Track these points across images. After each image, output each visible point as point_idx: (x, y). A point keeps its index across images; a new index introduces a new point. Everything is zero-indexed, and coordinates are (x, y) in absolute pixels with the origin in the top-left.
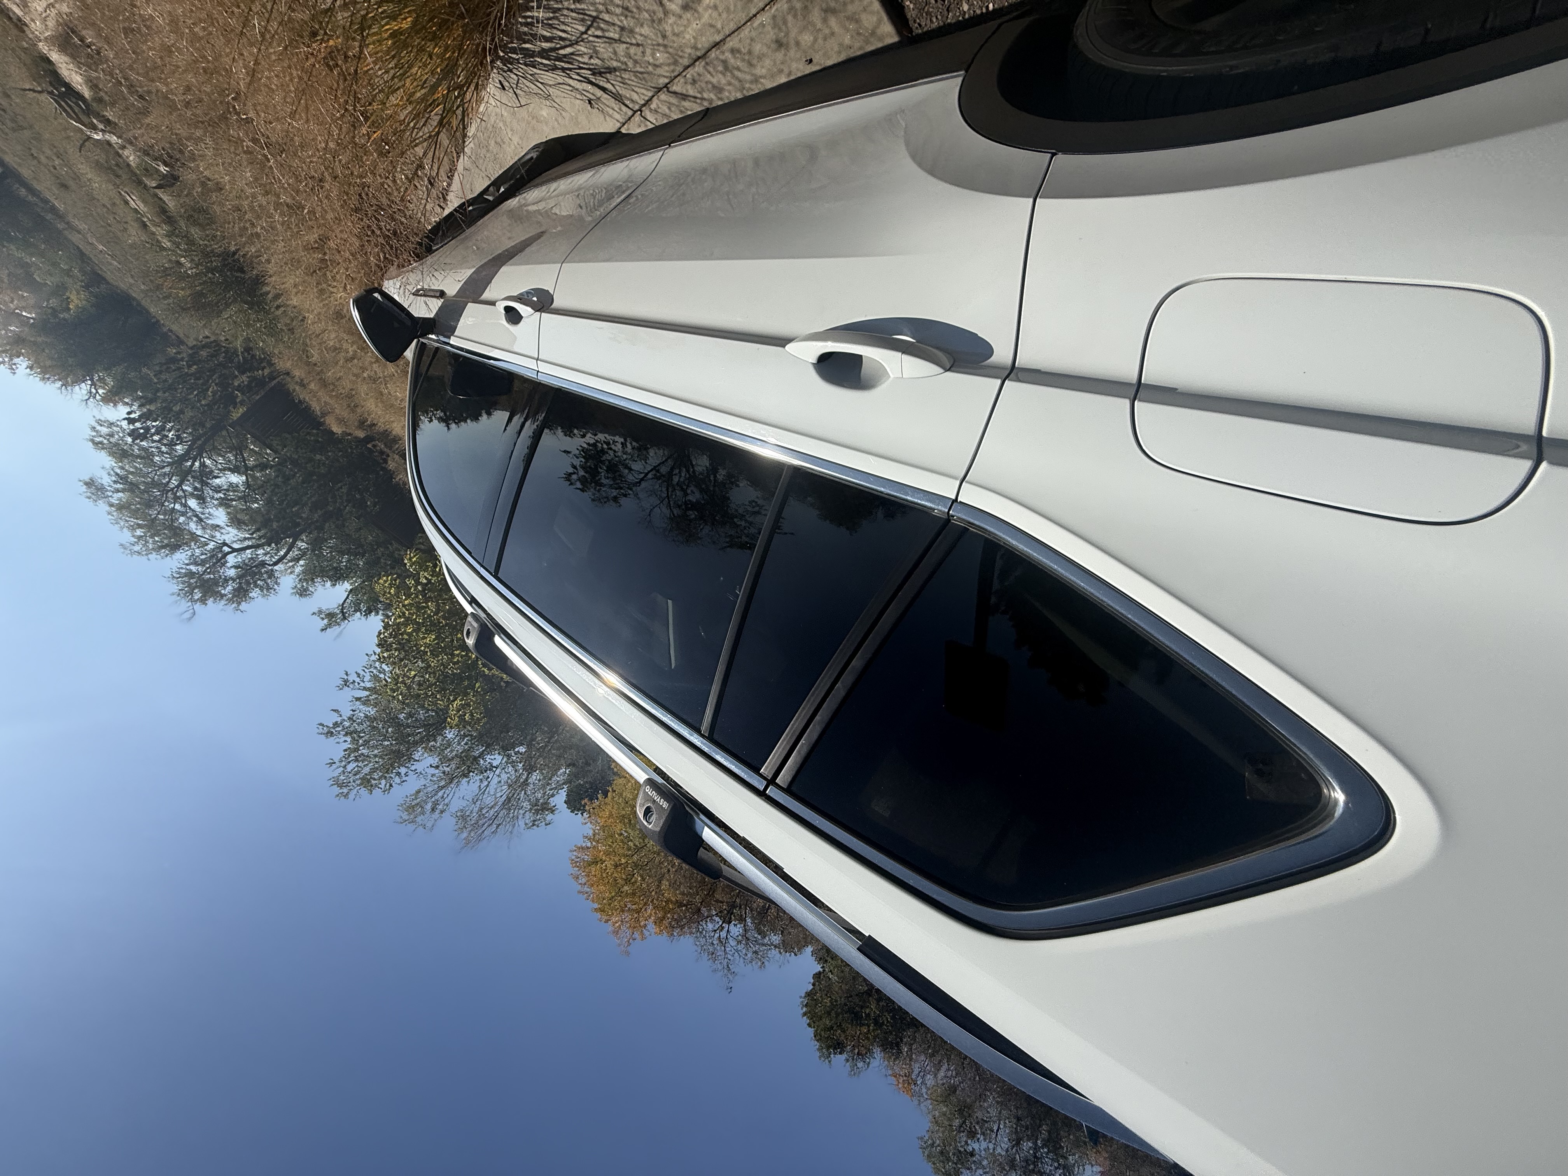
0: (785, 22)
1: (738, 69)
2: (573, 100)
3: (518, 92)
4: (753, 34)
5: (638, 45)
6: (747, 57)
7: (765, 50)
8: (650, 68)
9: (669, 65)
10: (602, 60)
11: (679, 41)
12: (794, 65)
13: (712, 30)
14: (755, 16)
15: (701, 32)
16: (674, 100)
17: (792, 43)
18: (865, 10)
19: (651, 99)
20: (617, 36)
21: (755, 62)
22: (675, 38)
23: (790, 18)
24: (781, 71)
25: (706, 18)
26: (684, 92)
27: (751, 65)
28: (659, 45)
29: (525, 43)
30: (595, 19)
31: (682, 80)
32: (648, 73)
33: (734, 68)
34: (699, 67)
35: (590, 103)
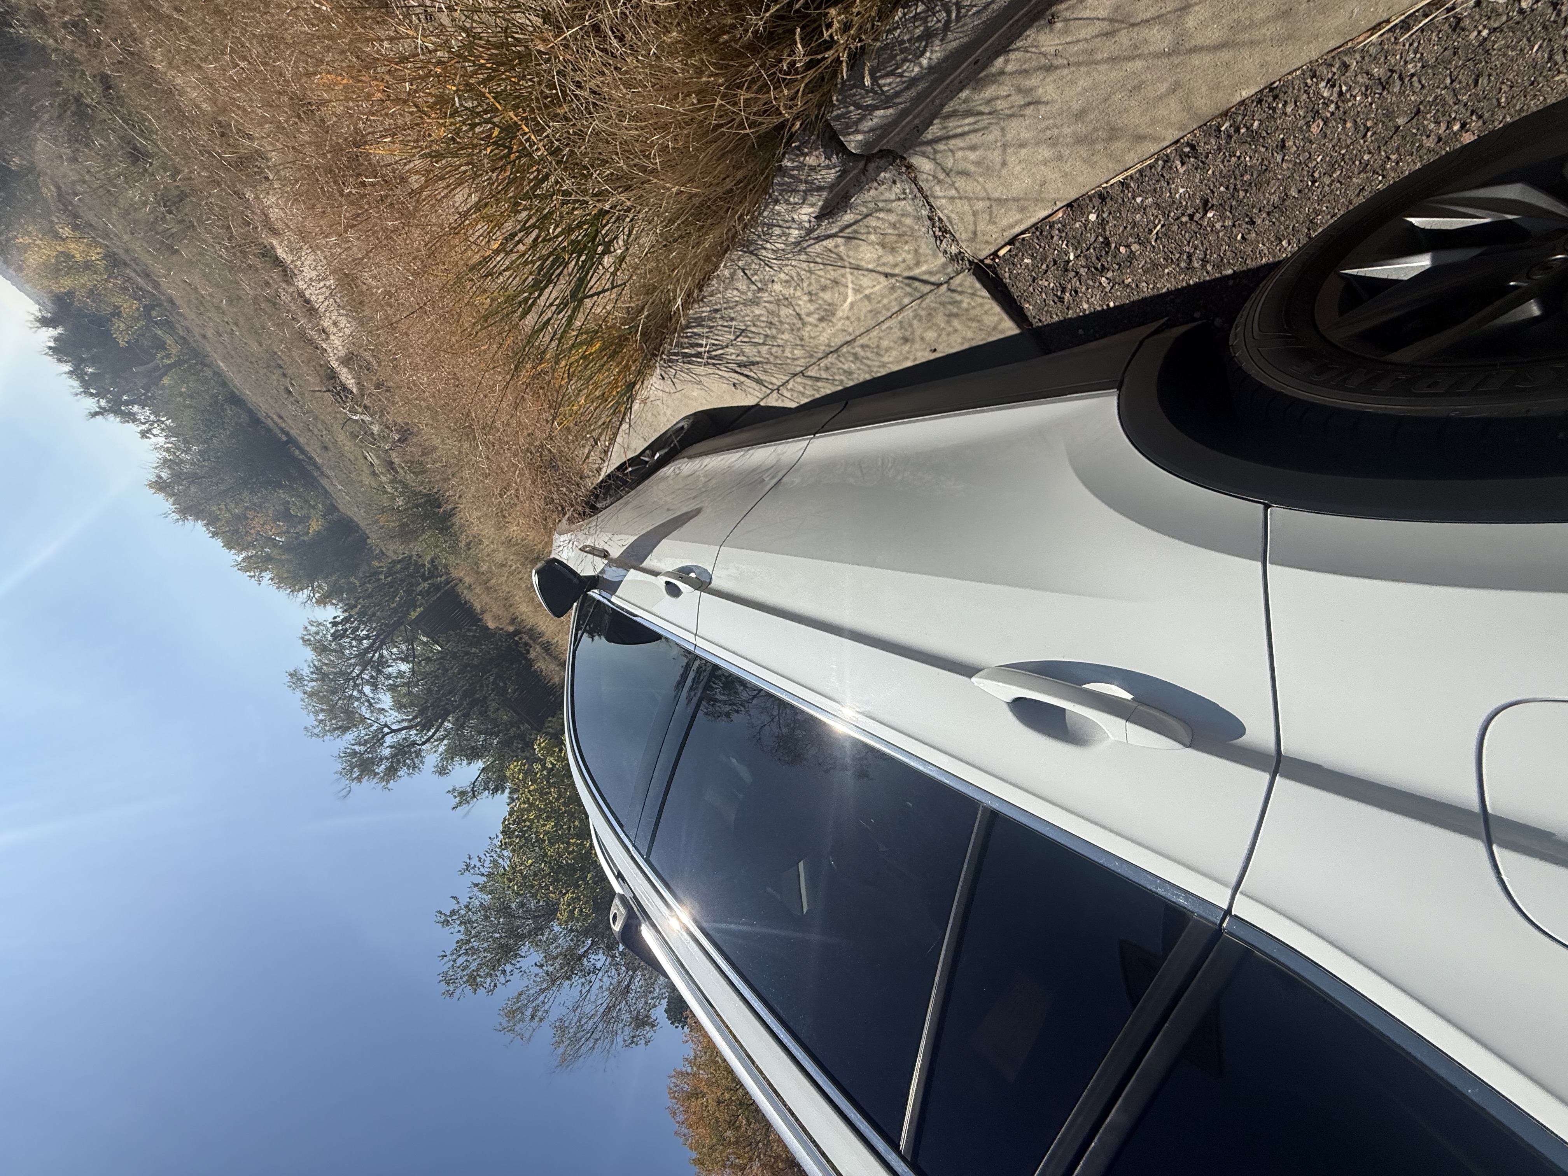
0: (911, 325)
1: (868, 358)
2: (720, 384)
3: (674, 380)
4: (881, 334)
5: (779, 346)
6: (875, 350)
7: (892, 344)
8: (789, 361)
9: (805, 358)
10: (748, 357)
11: (814, 342)
12: (919, 354)
13: (844, 333)
14: (883, 322)
15: (834, 335)
16: (810, 383)
17: (918, 339)
18: (986, 313)
19: (788, 381)
20: (761, 341)
21: (882, 353)
22: (811, 340)
23: (915, 322)
24: (907, 358)
25: (839, 325)
26: (818, 376)
27: (878, 354)
28: (797, 345)
29: (684, 348)
30: (743, 331)
31: (817, 368)
32: (786, 364)
33: (863, 358)
34: (832, 359)
35: (734, 385)
